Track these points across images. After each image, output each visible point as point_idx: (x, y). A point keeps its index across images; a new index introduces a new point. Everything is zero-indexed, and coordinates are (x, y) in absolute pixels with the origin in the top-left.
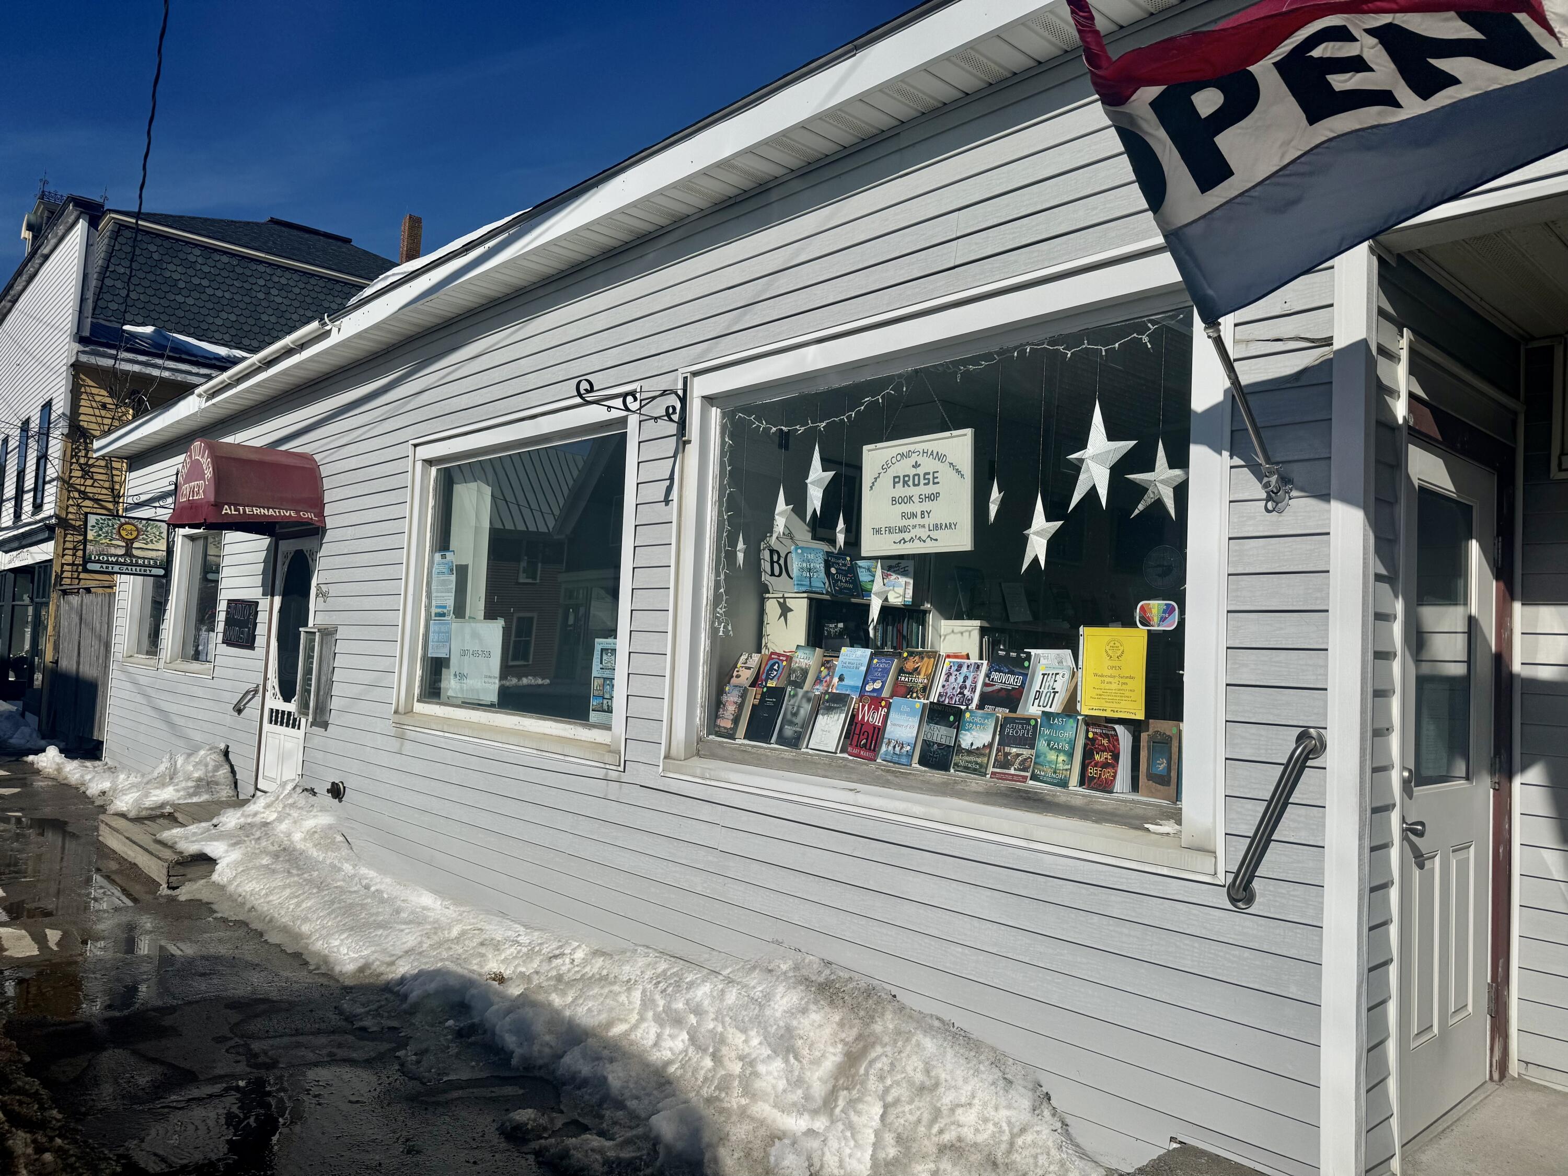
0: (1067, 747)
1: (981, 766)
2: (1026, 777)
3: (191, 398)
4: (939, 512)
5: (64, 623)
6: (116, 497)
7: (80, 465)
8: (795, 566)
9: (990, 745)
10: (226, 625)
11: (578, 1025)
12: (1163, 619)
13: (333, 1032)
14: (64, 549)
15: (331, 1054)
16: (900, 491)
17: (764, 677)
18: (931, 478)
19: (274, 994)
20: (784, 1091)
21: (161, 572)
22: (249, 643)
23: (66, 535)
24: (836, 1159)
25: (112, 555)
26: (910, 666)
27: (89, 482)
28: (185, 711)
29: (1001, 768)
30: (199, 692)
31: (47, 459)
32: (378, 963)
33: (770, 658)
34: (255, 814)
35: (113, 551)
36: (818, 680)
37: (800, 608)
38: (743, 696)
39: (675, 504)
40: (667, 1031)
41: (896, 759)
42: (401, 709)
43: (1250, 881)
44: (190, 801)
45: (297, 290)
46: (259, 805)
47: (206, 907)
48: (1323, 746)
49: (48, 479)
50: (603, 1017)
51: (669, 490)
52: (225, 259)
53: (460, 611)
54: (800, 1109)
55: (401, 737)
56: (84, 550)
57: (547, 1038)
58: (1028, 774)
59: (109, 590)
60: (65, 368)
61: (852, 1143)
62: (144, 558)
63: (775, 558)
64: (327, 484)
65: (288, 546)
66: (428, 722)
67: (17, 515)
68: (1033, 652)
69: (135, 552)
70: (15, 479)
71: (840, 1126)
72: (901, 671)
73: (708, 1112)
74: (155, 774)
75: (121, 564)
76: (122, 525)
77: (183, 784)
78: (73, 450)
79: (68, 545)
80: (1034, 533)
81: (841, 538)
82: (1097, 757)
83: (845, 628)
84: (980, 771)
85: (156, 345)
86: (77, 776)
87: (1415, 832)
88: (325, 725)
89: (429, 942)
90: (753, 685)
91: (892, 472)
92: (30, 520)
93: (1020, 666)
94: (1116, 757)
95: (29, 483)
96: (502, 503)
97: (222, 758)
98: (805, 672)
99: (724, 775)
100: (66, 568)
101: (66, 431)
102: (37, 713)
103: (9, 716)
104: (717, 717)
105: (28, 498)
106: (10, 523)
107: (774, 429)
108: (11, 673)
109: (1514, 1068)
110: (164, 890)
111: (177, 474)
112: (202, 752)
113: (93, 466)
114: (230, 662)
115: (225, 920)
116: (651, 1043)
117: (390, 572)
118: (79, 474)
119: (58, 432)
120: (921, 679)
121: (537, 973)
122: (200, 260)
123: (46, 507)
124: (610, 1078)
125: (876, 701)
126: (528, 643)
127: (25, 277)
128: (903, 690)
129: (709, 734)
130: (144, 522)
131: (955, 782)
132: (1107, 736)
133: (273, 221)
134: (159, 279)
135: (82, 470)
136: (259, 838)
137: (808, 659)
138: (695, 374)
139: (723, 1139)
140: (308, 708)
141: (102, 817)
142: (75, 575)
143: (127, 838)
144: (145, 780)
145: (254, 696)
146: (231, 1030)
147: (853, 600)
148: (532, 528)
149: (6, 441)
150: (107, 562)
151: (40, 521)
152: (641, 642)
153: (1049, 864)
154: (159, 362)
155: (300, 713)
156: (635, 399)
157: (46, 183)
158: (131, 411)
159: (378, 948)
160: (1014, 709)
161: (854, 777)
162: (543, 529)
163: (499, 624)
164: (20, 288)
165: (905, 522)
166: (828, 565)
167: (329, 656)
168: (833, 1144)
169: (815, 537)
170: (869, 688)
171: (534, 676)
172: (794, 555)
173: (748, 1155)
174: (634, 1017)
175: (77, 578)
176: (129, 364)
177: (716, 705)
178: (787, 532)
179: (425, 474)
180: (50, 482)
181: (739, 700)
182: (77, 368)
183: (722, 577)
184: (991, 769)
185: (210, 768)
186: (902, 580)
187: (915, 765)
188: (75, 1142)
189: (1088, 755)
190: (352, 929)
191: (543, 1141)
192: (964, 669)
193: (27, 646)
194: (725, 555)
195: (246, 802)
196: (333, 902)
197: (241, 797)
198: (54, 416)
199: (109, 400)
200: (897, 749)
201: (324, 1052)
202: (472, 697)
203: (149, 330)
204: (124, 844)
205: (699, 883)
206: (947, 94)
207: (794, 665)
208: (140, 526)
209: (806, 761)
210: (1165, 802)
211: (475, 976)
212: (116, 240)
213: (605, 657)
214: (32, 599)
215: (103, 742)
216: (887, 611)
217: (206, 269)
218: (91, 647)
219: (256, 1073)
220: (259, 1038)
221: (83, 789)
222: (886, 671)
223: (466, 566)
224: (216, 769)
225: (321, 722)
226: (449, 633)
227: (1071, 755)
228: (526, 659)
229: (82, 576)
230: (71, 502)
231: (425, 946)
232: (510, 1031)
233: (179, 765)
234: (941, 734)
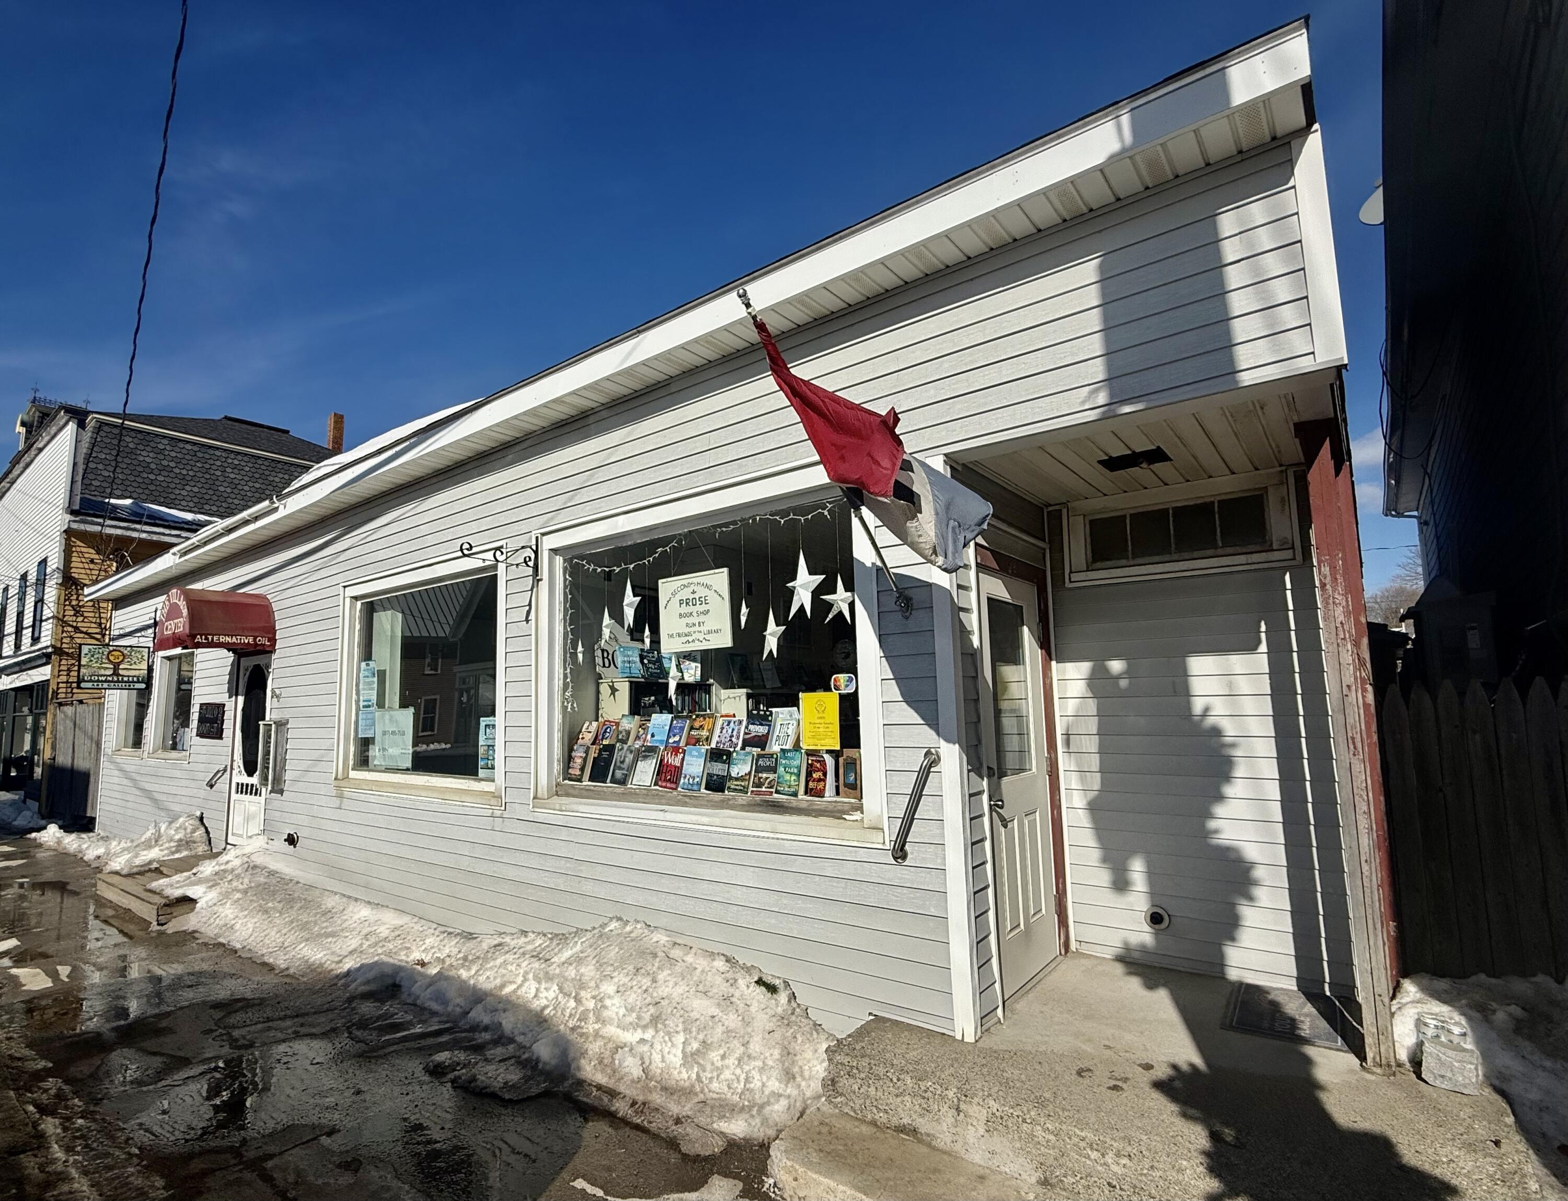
0: (796, 771)
1: (744, 787)
2: (772, 792)
3: (166, 556)
4: (711, 623)
5: (60, 728)
6: (103, 630)
7: (72, 606)
8: (619, 660)
9: (750, 773)
10: (199, 721)
11: (480, 989)
12: (847, 686)
13: (297, 1016)
14: (59, 671)
15: (295, 1032)
16: (685, 609)
17: (600, 737)
18: (703, 601)
19: (249, 994)
20: (624, 1015)
21: (143, 686)
22: (219, 735)
23: (61, 660)
24: (660, 1056)
25: (102, 676)
26: (697, 725)
27: (80, 619)
28: (165, 789)
29: (757, 787)
30: (178, 774)
31: (43, 603)
32: (329, 962)
33: (604, 725)
34: (227, 863)
35: (102, 672)
36: (638, 737)
37: (624, 689)
38: (587, 752)
39: (533, 622)
40: (543, 985)
41: (690, 787)
42: (340, 776)
43: (904, 845)
44: (172, 857)
45: (247, 469)
46: (231, 855)
47: (192, 935)
48: (939, 759)
49: (44, 618)
50: (498, 982)
51: (528, 613)
52: (188, 447)
53: (381, 704)
54: (635, 1026)
55: (341, 796)
56: (79, 671)
57: (458, 1001)
58: (773, 790)
59: (98, 701)
60: (58, 533)
61: (669, 1044)
62: (129, 676)
63: (605, 655)
64: (277, 616)
65: (248, 663)
66: (359, 785)
67: (18, 646)
68: (774, 710)
69: (121, 672)
70: (15, 619)
71: (662, 1034)
72: (692, 728)
73: (573, 1037)
74: (143, 839)
75: (109, 681)
76: (110, 652)
77: (167, 845)
78: (66, 595)
79: (62, 668)
80: (770, 634)
81: (647, 641)
82: (814, 775)
83: (656, 699)
84: (744, 790)
85: (135, 514)
86: (75, 846)
87: (998, 806)
88: (281, 792)
89: (368, 943)
90: (593, 744)
91: (678, 597)
92: (28, 650)
93: (765, 720)
94: (825, 774)
95: (28, 620)
96: (410, 618)
97: (198, 823)
98: (628, 733)
99: (575, 807)
100: (61, 685)
101: (60, 581)
102: (37, 798)
103: (13, 803)
104: (569, 768)
105: (27, 633)
106: (11, 653)
107: (599, 570)
108: (13, 770)
109: (1073, 946)
110: (154, 927)
111: (156, 611)
112: (181, 820)
113: (83, 606)
114: (204, 750)
115: (206, 944)
116: (532, 995)
117: (327, 678)
118: (72, 613)
119: (53, 582)
120: (705, 733)
121: (449, 956)
122: (168, 448)
123: (42, 640)
124: (504, 1023)
125: (676, 750)
126: (433, 718)
127: (22, 465)
128: (694, 741)
129: (564, 780)
130: (129, 649)
131: (729, 800)
132: (819, 761)
133: (226, 417)
134: (135, 462)
135: (74, 610)
136: (231, 880)
137: (630, 724)
138: (543, 534)
139: (584, 1054)
140: (267, 780)
141: (99, 876)
142: (69, 690)
143: (122, 890)
144: (135, 844)
145: (223, 774)
146: (216, 1024)
147: (660, 681)
148: (433, 634)
149: (6, 590)
150: (98, 681)
151: (38, 650)
152: (513, 720)
153: (788, 847)
154: (138, 526)
155: (261, 784)
156: (502, 553)
157: (36, 391)
158: (115, 564)
159: (329, 952)
160: (763, 749)
161: (663, 801)
162: (442, 634)
163: (411, 710)
164: (18, 472)
165: (688, 630)
166: (642, 658)
167: (282, 741)
168: (658, 1047)
169: (632, 639)
170: (671, 741)
171: (439, 742)
172: (618, 652)
173: (601, 1062)
174: (520, 980)
175: (71, 692)
176: (113, 529)
177: (568, 759)
178: (612, 636)
179: (352, 607)
180: (46, 620)
181: (584, 755)
182: (69, 533)
183: (568, 670)
184: (751, 789)
185: (189, 831)
186: (693, 665)
187: (703, 790)
188: (95, 1120)
189: (809, 774)
190: (307, 940)
191: (456, 1073)
192: (732, 724)
193: (27, 747)
194: (570, 655)
195: (219, 854)
196: (292, 922)
197: (214, 851)
198: (49, 570)
199: (97, 556)
200: (691, 780)
201: (290, 1031)
202: (392, 764)
203: (128, 502)
204: (119, 895)
205: (561, 883)
206: (699, 361)
207: (620, 728)
208: (126, 652)
209: (631, 793)
210: (853, 801)
211: (403, 964)
212: (97, 434)
213: (488, 730)
214: (31, 710)
215: (94, 819)
216: (683, 688)
217: (173, 454)
218: (84, 745)
219: (236, 1054)
220: (238, 1027)
221: (80, 855)
222: (682, 729)
223: (385, 671)
224: (194, 831)
225: (278, 790)
226: (373, 719)
227: (798, 775)
228: (433, 731)
229: (75, 691)
230: (65, 635)
231: (365, 946)
232: (431, 999)
233: (162, 830)
234: (718, 768)
